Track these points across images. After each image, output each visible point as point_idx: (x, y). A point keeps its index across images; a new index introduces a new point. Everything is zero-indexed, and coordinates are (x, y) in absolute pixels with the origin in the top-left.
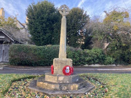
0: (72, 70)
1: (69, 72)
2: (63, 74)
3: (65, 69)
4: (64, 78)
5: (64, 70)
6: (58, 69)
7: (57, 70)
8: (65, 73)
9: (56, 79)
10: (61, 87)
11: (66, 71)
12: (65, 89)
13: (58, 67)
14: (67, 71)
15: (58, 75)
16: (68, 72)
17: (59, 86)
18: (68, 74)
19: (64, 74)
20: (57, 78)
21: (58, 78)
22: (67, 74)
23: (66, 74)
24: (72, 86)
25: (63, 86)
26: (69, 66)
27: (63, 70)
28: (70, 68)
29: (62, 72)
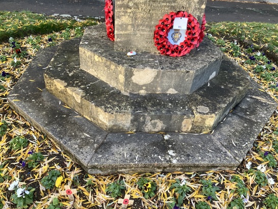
0: (197, 35)
1: (185, 42)
2: (155, 51)
3: (165, 26)
4: (157, 76)
5: (161, 33)
6: (133, 25)
7: (129, 27)
8: (164, 46)
9: (122, 78)
10: (139, 122)
11: (169, 38)
12: (156, 130)
13: (134, 13)
14: (177, 36)
15: (134, 53)
16: (178, 43)
17: (130, 117)
18: (177, 50)
19: (159, 49)
20: (126, 75)
21: (132, 74)
22: (173, 52)
23: (168, 50)
24: (190, 121)
25: (148, 118)
26: (189, 16)
27: (156, 33)
28: (189, 22)
29: (154, 41)
